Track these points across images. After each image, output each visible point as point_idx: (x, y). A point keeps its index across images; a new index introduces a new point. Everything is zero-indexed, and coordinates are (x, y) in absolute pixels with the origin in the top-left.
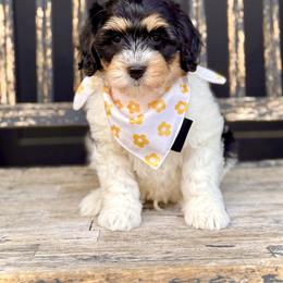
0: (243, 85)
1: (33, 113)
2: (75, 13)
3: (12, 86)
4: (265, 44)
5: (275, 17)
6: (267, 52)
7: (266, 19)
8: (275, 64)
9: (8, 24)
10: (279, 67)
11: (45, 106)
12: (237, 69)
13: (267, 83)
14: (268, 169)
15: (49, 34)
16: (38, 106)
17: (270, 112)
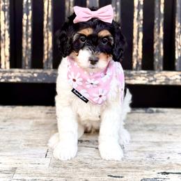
0: (140, 63)
1: (19, 74)
2: (45, 18)
3: (8, 58)
4: (155, 40)
5: (161, 25)
6: (155, 45)
7: (156, 26)
8: (160, 52)
9: (7, 23)
10: (162, 54)
11: (26, 71)
12: (138, 54)
13: (155, 63)
14: (152, 115)
15: (30, 29)
16: (22, 71)
17: (155, 80)
